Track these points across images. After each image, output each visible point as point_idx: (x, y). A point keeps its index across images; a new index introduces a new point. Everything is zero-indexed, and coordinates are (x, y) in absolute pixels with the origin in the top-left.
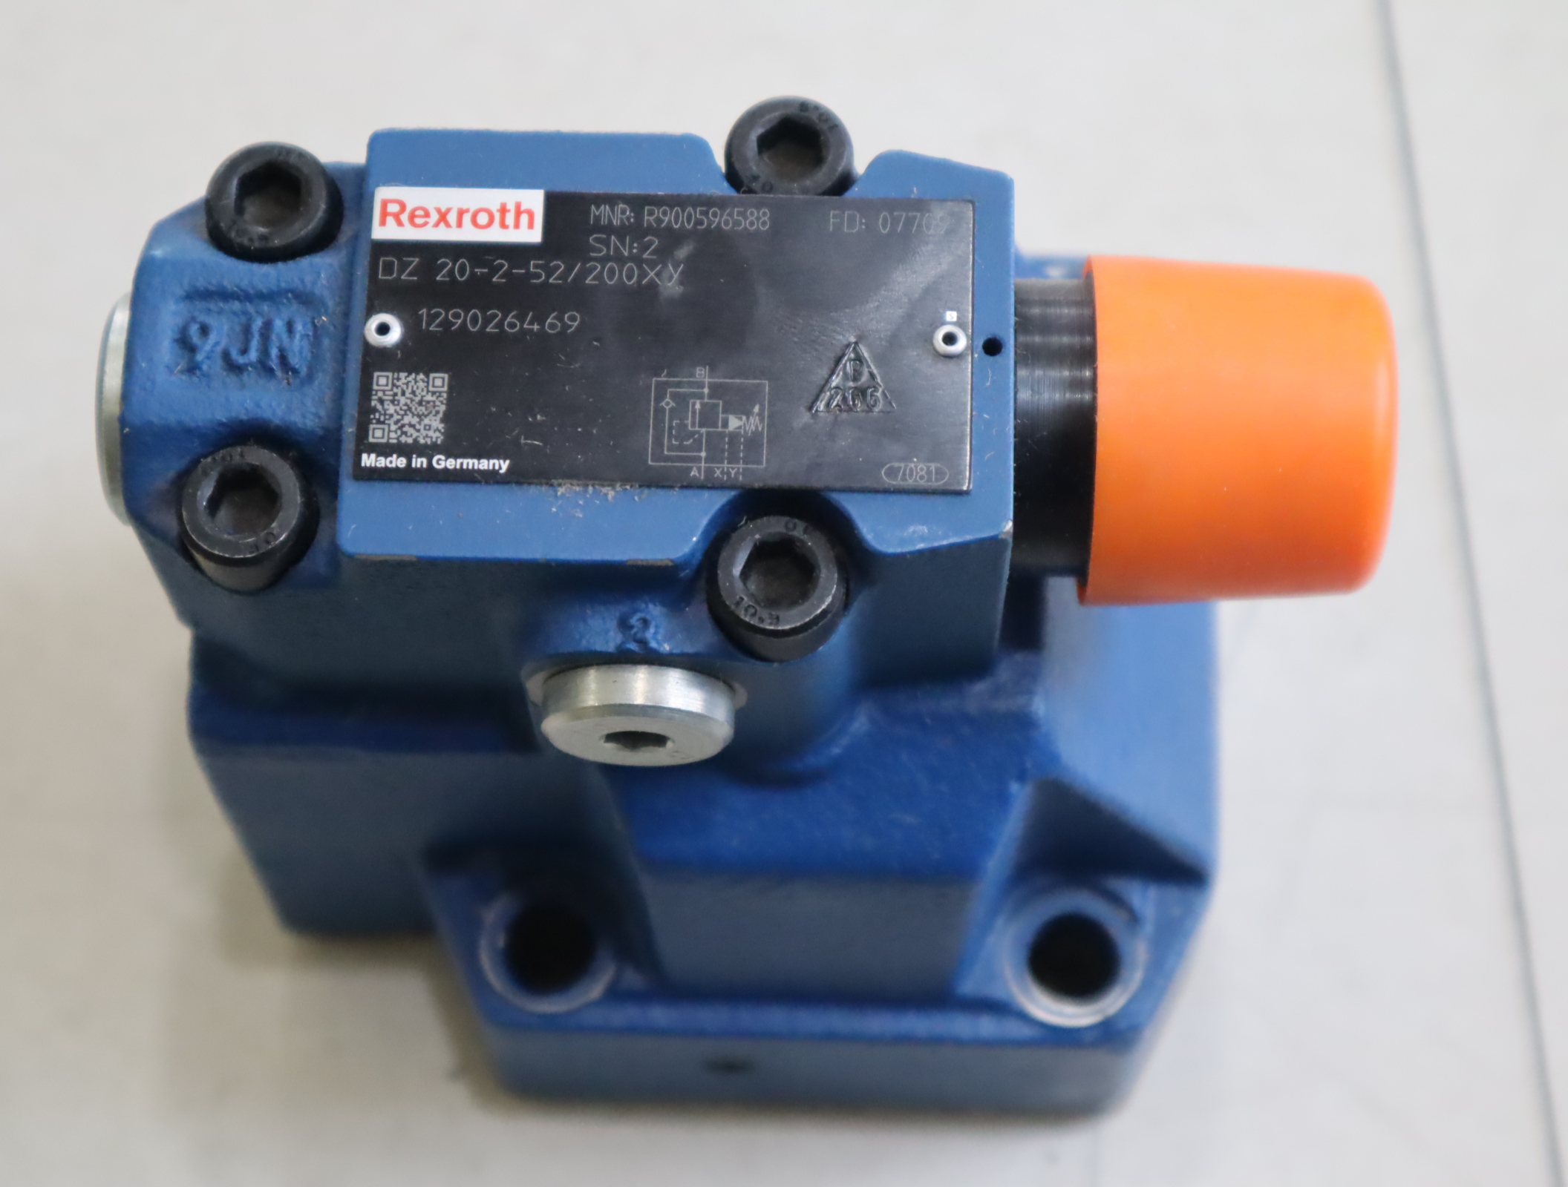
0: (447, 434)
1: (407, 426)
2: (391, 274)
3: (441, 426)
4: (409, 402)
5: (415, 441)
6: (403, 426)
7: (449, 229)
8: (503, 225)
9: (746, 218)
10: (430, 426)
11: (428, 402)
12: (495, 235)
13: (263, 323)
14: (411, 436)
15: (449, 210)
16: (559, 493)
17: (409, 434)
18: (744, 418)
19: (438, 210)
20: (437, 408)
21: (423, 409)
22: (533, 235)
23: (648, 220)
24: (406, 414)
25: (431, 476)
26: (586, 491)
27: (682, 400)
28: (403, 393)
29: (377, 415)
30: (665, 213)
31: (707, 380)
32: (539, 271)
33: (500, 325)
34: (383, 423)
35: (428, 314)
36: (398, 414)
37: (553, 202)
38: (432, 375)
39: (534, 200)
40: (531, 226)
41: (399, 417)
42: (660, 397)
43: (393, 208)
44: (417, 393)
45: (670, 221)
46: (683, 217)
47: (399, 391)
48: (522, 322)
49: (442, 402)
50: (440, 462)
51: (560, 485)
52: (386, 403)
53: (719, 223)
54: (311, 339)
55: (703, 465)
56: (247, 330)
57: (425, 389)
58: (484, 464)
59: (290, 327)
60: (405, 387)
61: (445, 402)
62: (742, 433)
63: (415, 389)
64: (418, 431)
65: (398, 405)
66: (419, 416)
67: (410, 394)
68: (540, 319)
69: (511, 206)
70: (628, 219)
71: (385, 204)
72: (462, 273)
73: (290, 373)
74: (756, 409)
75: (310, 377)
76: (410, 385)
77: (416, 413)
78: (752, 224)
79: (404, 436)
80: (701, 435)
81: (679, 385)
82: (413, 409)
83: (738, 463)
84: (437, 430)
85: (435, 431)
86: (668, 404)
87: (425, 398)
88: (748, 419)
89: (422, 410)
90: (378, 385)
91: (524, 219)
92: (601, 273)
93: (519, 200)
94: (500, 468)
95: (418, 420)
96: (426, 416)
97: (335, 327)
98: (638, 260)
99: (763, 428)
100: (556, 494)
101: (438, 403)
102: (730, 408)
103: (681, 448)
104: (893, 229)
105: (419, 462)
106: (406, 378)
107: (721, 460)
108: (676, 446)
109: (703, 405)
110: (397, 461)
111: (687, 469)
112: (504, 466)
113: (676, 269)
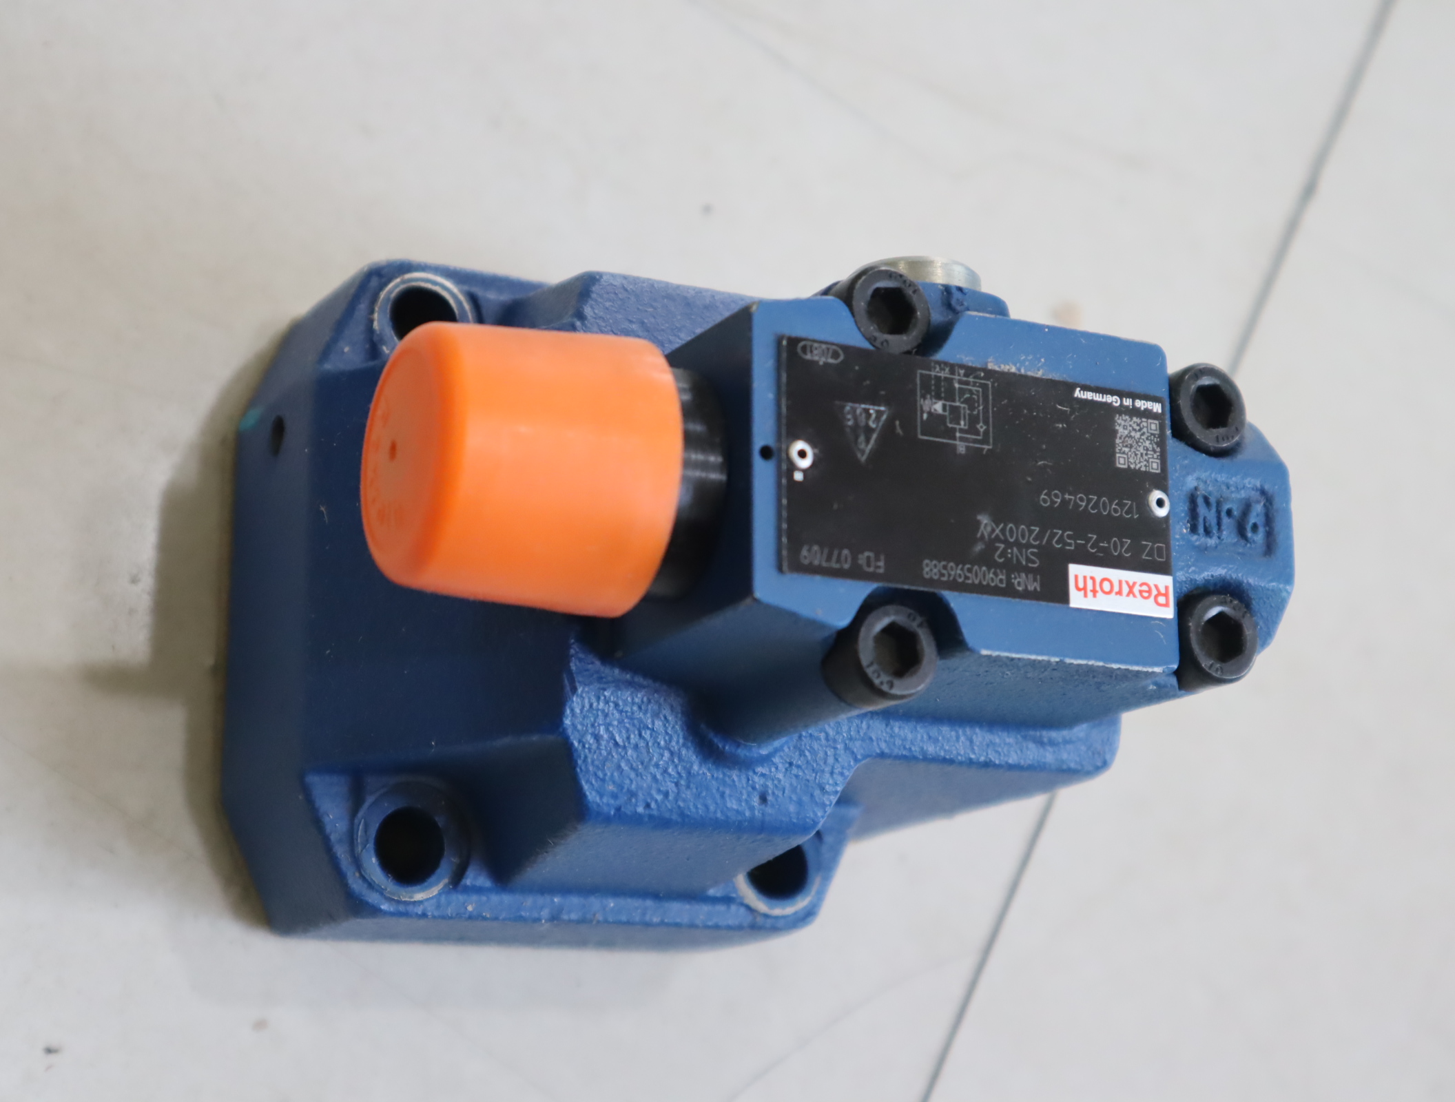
0: (1113, 422)
1: (1137, 430)
2: (1158, 548)
3: (1117, 428)
4: (1138, 448)
5: (1131, 419)
6: (1140, 430)
7: (1127, 580)
8: (1092, 578)
9: (939, 571)
11: (1126, 446)
12: (1099, 572)
14: (1135, 422)
15: (1128, 595)
16: (1042, 371)
17: (1136, 424)
18: (932, 410)
20: (1121, 441)
23: (1002, 574)
24: (1139, 439)
25: (1122, 395)
26: (1025, 371)
27: (972, 429)
28: (1142, 454)
29: (1155, 440)
30: (992, 579)
31: (957, 442)
32: (1069, 541)
33: (1089, 501)
34: (1152, 434)
35: (1133, 514)
36: (1143, 439)
37: (1064, 597)
38: (1126, 466)
39: (1077, 600)
40: (1076, 577)
41: (1143, 437)
42: (986, 433)
44: (1134, 454)
45: (989, 574)
46: (980, 577)
47: (1144, 457)
48: (1075, 501)
50: (1115, 401)
51: (1043, 375)
52: (1151, 449)
53: (956, 569)
55: (957, 377)
57: (1129, 457)
58: (1089, 395)
61: (1117, 446)
62: (933, 399)
63: (1135, 459)
64: (1130, 426)
65: (1144, 447)
66: (1131, 437)
67: (1138, 454)
68: (1064, 503)
69: (1090, 594)
70: (1015, 578)
72: (1115, 544)
74: (925, 416)
76: (1137, 462)
77: (1133, 440)
78: (935, 566)
79: (1138, 423)
80: (959, 400)
81: (975, 441)
82: (1135, 442)
83: (934, 375)
84: (1120, 425)
86: (981, 427)
87: (1129, 449)
88: (930, 409)
89: (1130, 441)
90: (1157, 463)
91: (1081, 585)
92: (1029, 536)
94: (1080, 391)
95: (1131, 434)
96: (1127, 436)
98: (1009, 545)
99: (920, 401)
101: (1120, 445)
102: (939, 419)
103: (971, 392)
104: (839, 555)
105: (1128, 402)
106: (1141, 467)
107: (946, 379)
108: (975, 394)
109: (959, 424)
110: (1141, 404)
111: (966, 375)
112: (1077, 394)
113: (982, 533)
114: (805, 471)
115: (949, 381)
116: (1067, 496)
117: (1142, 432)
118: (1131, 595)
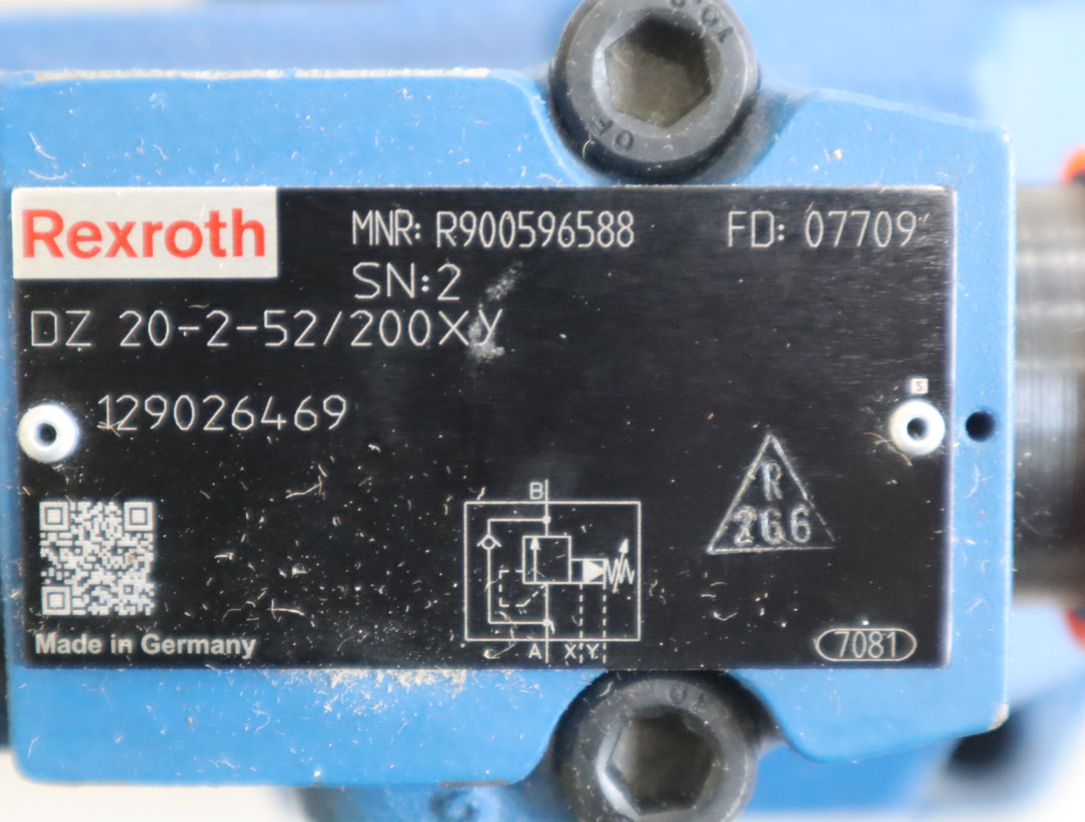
0: (160, 598)
1: (97, 589)
2: (50, 338)
3: (150, 587)
4: (97, 549)
5: (114, 614)
6: (92, 588)
7: (132, 259)
8: (218, 252)
9: (596, 228)
10: (132, 587)
11: (126, 549)
14: (106, 603)
15: (129, 227)
16: (334, 684)
17: (102, 601)
18: (606, 562)
19: (114, 227)
20: (140, 559)
21: (120, 559)
23: (443, 236)
24: (93, 569)
25: (142, 665)
26: (374, 677)
27: (510, 536)
28: (87, 535)
29: (52, 572)
30: (469, 223)
31: (547, 503)
32: (278, 326)
33: (224, 419)
34: (61, 583)
36: (83, 569)
38: (128, 505)
40: (260, 250)
41: (85, 574)
42: (477, 531)
43: (43, 225)
44: (108, 535)
45: (477, 237)
46: (497, 227)
47: (80, 532)
48: (259, 414)
49: (146, 548)
50: (153, 645)
51: (334, 672)
52: (63, 552)
53: (555, 237)
55: (547, 638)
57: (120, 527)
58: (220, 646)
60: (88, 525)
61: (151, 547)
62: (604, 588)
63: (104, 527)
64: (115, 595)
65: (81, 554)
66: (115, 571)
67: (97, 536)
68: (286, 407)
69: (227, 217)
70: (412, 233)
71: (30, 216)
72: (160, 334)
74: (624, 548)
77: (109, 566)
78: (606, 237)
79: (94, 604)
80: (542, 592)
81: (505, 511)
82: (105, 562)
83: (600, 636)
84: (144, 593)
85: (141, 595)
86: (489, 542)
87: (120, 543)
88: (611, 564)
89: (117, 561)
90: (47, 523)
91: (249, 236)
92: (375, 327)
94: (243, 652)
95: (113, 577)
96: (124, 571)
98: (428, 302)
99: (636, 578)
100: (330, 684)
101: (140, 550)
102: (584, 547)
103: (514, 613)
104: (828, 237)
105: (124, 644)
106: (89, 509)
107: (574, 631)
108: (504, 610)
109: (543, 542)
110: (88, 644)
111: (524, 648)
112: (249, 647)
113: (490, 319)
114: (904, 396)
115: (565, 628)
116: (280, 422)
117: (86, 586)
118: (121, 226)
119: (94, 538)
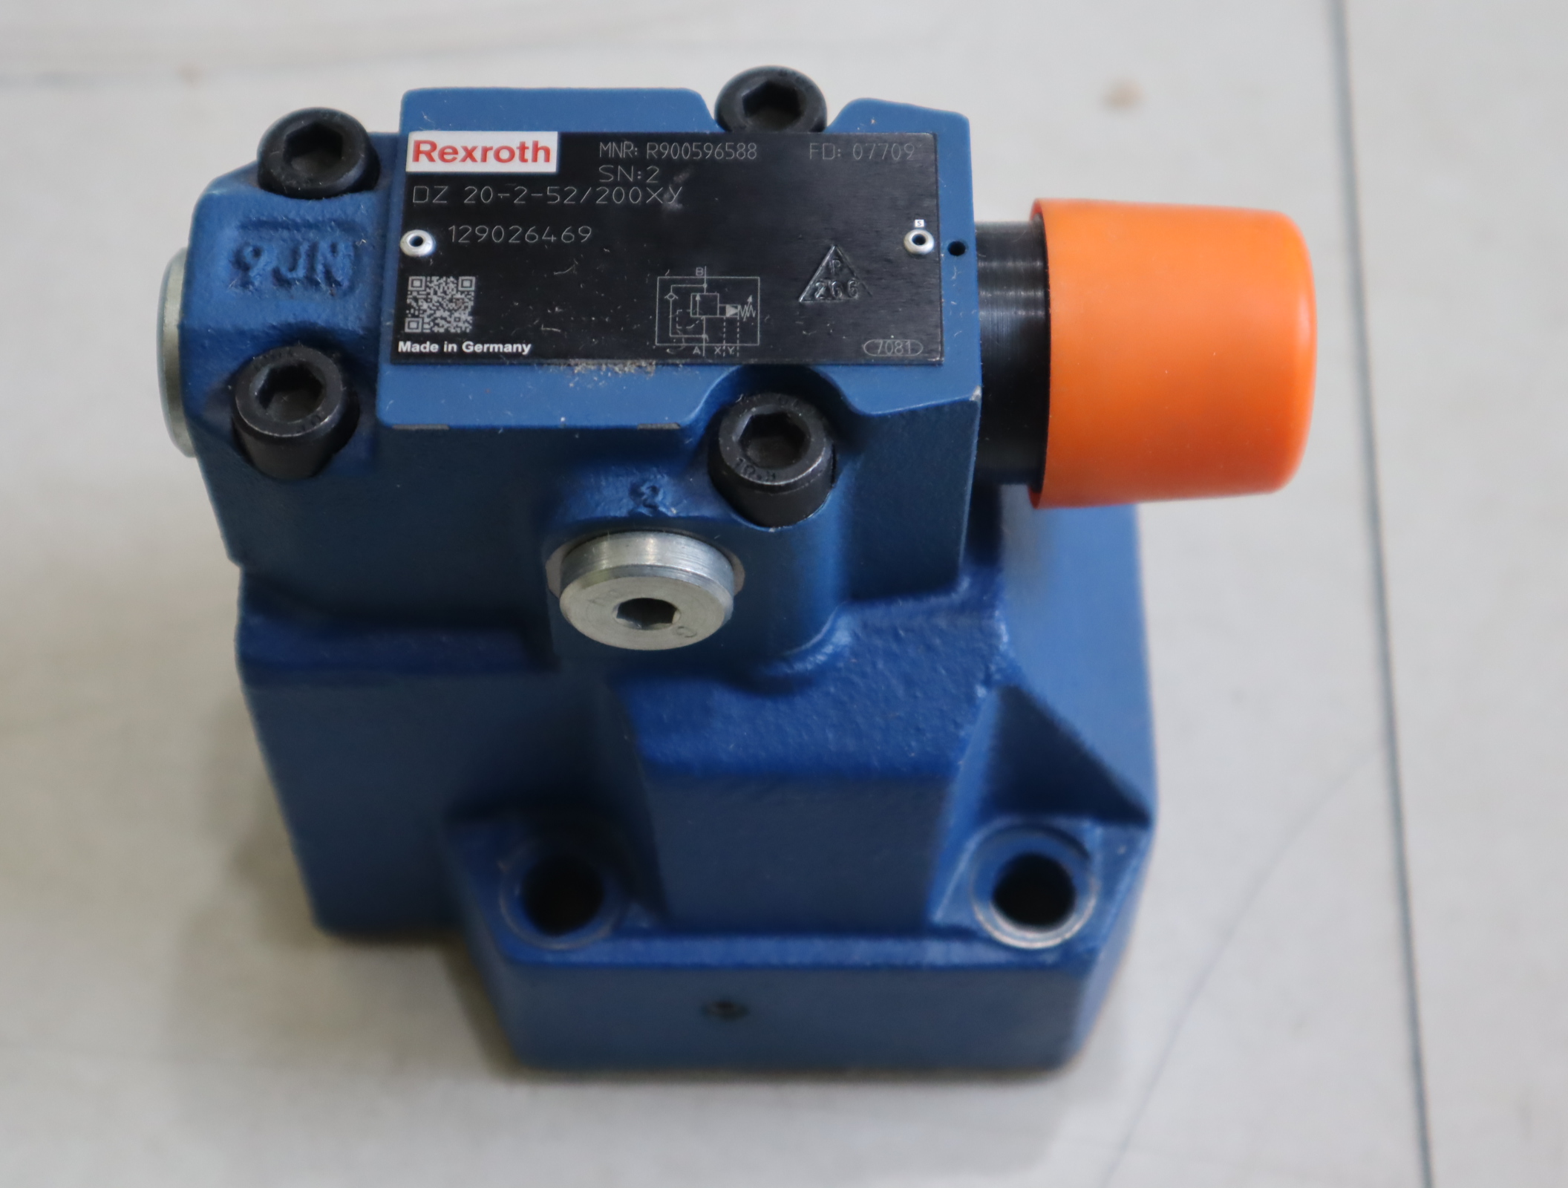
0: (475, 325)
1: (439, 319)
2: (424, 199)
3: (470, 318)
4: (440, 300)
5: (447, 330)
6: (436, 319)
8: (523, 160)
9: (736, 150)
11: (458, 299)
12: (516, 167)
13: (309, 246)
14: (443, 326)
15: (474, 149)
16: (576, 371)
17: (441, 325)
18: (739, 307)
19: (465, 149)
20: (466, 304)
21: (454, 305)
22: (550, 166)
23: (651, 155)
24: (438, 309)
25: (461, 358)
26: (600, 369)
27: (684, 296)
28: (435, 293)
29: (412, 311)
30: (665, 148)
31: (705, 277)
32: (555, 194)
33: (521, 237)
34: (418, 317)
35: (457, 229)
36: (431, 309)
37: (566, 141)
38: (461, 278)
39: (550, 140)
40: (547, 159)
41: (432, 312)
42: (665, 289)
43: (425, 147)
44: (448, 292)
45: (669, 153)
46: (681, 150)
47: (432, 292)
48: (541, 235)
49: (470, 299)
50: (469, 347)
51: (577, 365)
52: (420, 301)
53: (713, 154)
54: (353, 258)
55: (704, 344)
56: (295, 254)
57: (455, 290)
58: (509, 348)
59: (334, 249)
60: (437, 288)
61: (472, 299)
62: (738, 319)
63: (446, 288)
64: (449, 322)
66: (449, 310)
67: (441, 293)
68: (556, 232)
69: (530, 144)
70: (633, 152)
71: (418, 144)
72: (487, 198)
73: (333, 285)
74: (750, 300)
75: (352, 288)
76: (442, 286)
77: (447, 308)
78: (741, 154)
79: (436, 327)
80: (701, 321)
81: (681, 281)
82: (445, 305)
83: (736, 342)
84: (466, 321)
85: (464, 322)
86: (671, 297)
87: (455, 297)
88: (743, 308)
89: (452, 306)
90: (412, 286)
91: (541, 154)
92: (610, 195)
93: (536, 140)
94: (523, 350)
95: (449, 314)
96: (456, 311)
97: (374, 247)
98: (642, 185)
99: (757, 314)
100: (573, 372)
101: (466, 300)
102: (727, 299)
103: (685, 332)
104: (866, 156)
105: (450, 347)
106: (437, 281)
107: (720, 341)
108: (679, 330)
109: (703, 297)
110: (430, 348)
111: (690, 349)
112: (527, 349)
113: (675, 191)
114: (912, 227)
115: (715, 339)
116: (553, 239)
117: (432, 318)
119: (439, 294)
